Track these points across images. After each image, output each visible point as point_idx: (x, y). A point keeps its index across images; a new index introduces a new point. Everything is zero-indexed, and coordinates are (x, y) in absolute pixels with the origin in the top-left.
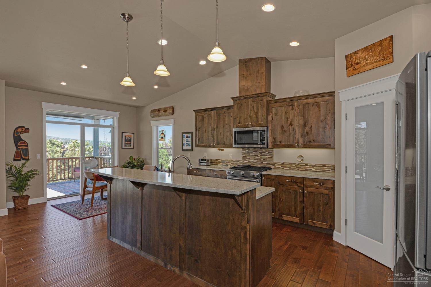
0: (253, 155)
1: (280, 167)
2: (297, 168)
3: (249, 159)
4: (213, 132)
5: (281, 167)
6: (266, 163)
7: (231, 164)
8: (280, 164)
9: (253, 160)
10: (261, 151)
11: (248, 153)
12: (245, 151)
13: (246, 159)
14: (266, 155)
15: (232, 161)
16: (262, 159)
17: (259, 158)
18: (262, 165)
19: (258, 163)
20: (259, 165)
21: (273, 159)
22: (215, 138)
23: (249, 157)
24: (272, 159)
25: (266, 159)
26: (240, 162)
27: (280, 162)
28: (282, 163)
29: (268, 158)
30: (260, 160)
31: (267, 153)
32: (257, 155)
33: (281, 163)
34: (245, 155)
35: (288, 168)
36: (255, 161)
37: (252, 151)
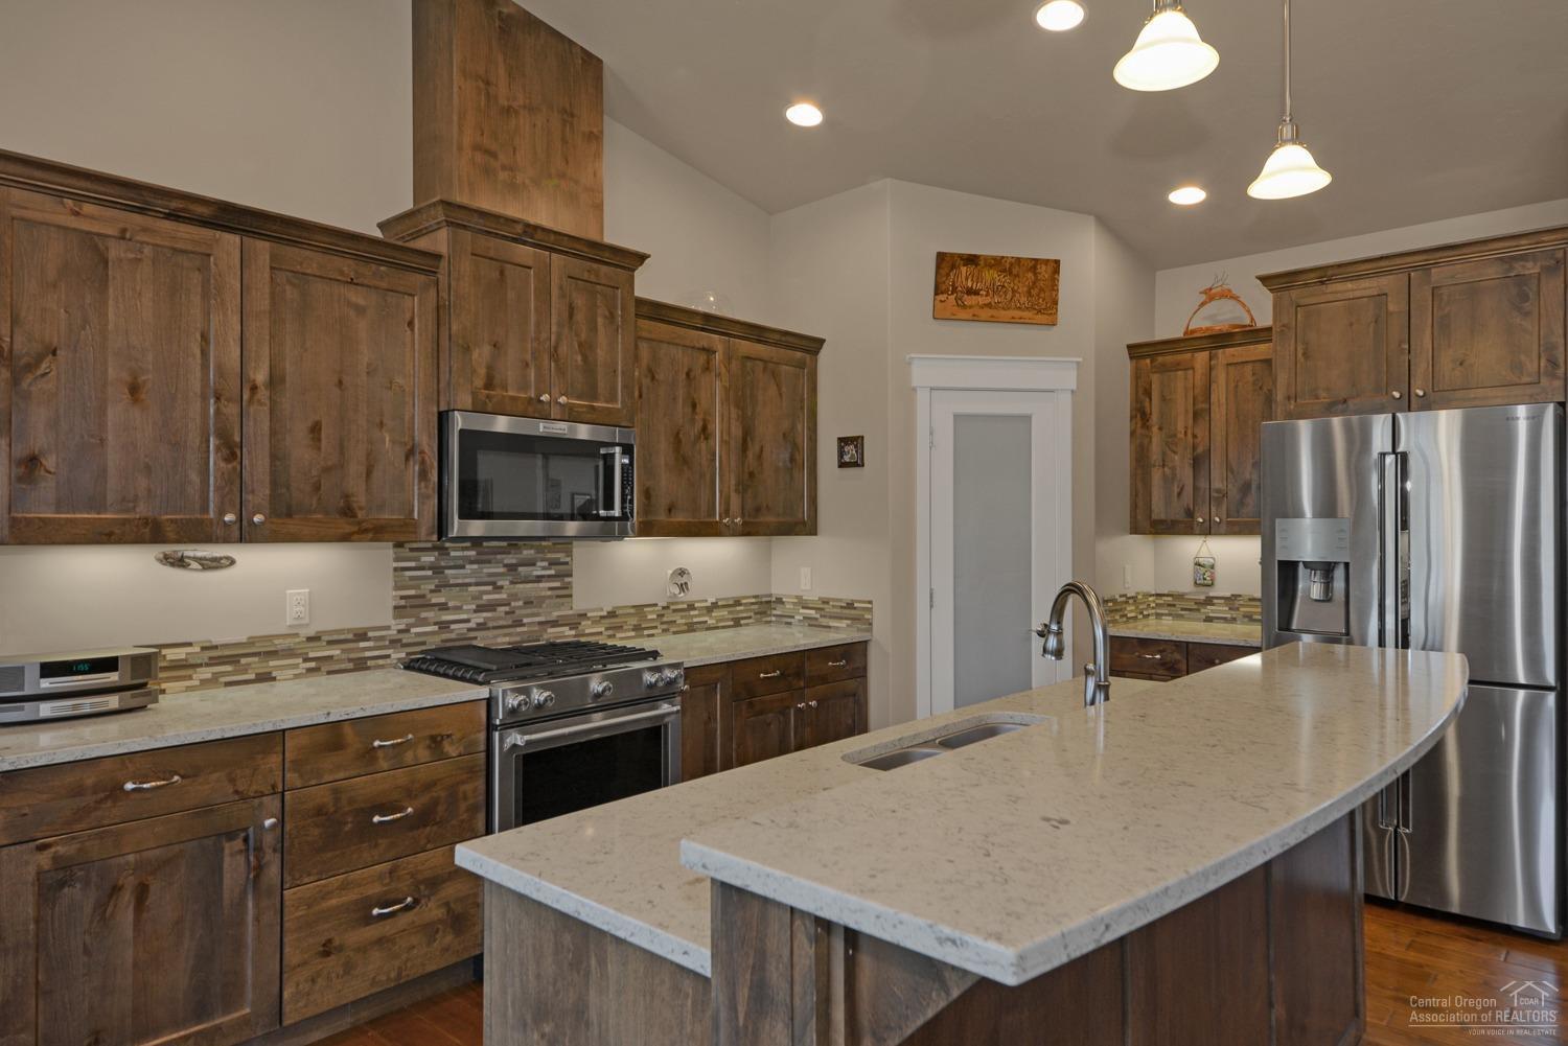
0: (470, 585)
1: (601, 633)
2: (662, 623)
3: (443, 607)
5: (607, 629)
6: (540, 623)
7: (306, 660)
8: (602, 617)
9: (465, 616)
10: (510, 559)
11: (437, 570)
12: (417, 559)
13: (424, 615)
14: (539, 579)
15: (310, 639)
16: (521, 603)
17: (504, 596)
18: (519, 634)
19: (495, 628)
20: (505, 635)
21: (571, 596)
23: (443, 600)
24: (564, 592)
25: (536, 598)
26: (382, 638)
27: (602, 610)
28: (610, 609)
29: (549, 593)
30: (507, 609)
31: (545, 564)
32: (493, 584)
33: (605, 614)
34: (417, 587)
35: (633, 630)
36: (479, 618)
37: (460, 562)
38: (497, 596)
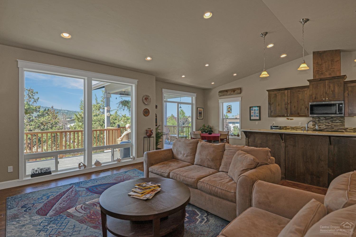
0: (324, 123)
1: (351, 131)
4: (286, 106)
7: (301, 129)
10: (332, 120)
11: (319, 121)
12: (316, 119)
14: (337, 123)
15: (301, 127)
19: (328, 129)
20: (330, 130)
21: (344, 125)
22: (289, 110)
25: (337, 125)
27: (351, 128)
29: (339, 125)
30: (331, 126)
31: (339, 120)
32: (328, 123)
33: (353, 129)
34: (315, 123)
36: (326, 127)
37: (322, 120)
38: (329, 125)
